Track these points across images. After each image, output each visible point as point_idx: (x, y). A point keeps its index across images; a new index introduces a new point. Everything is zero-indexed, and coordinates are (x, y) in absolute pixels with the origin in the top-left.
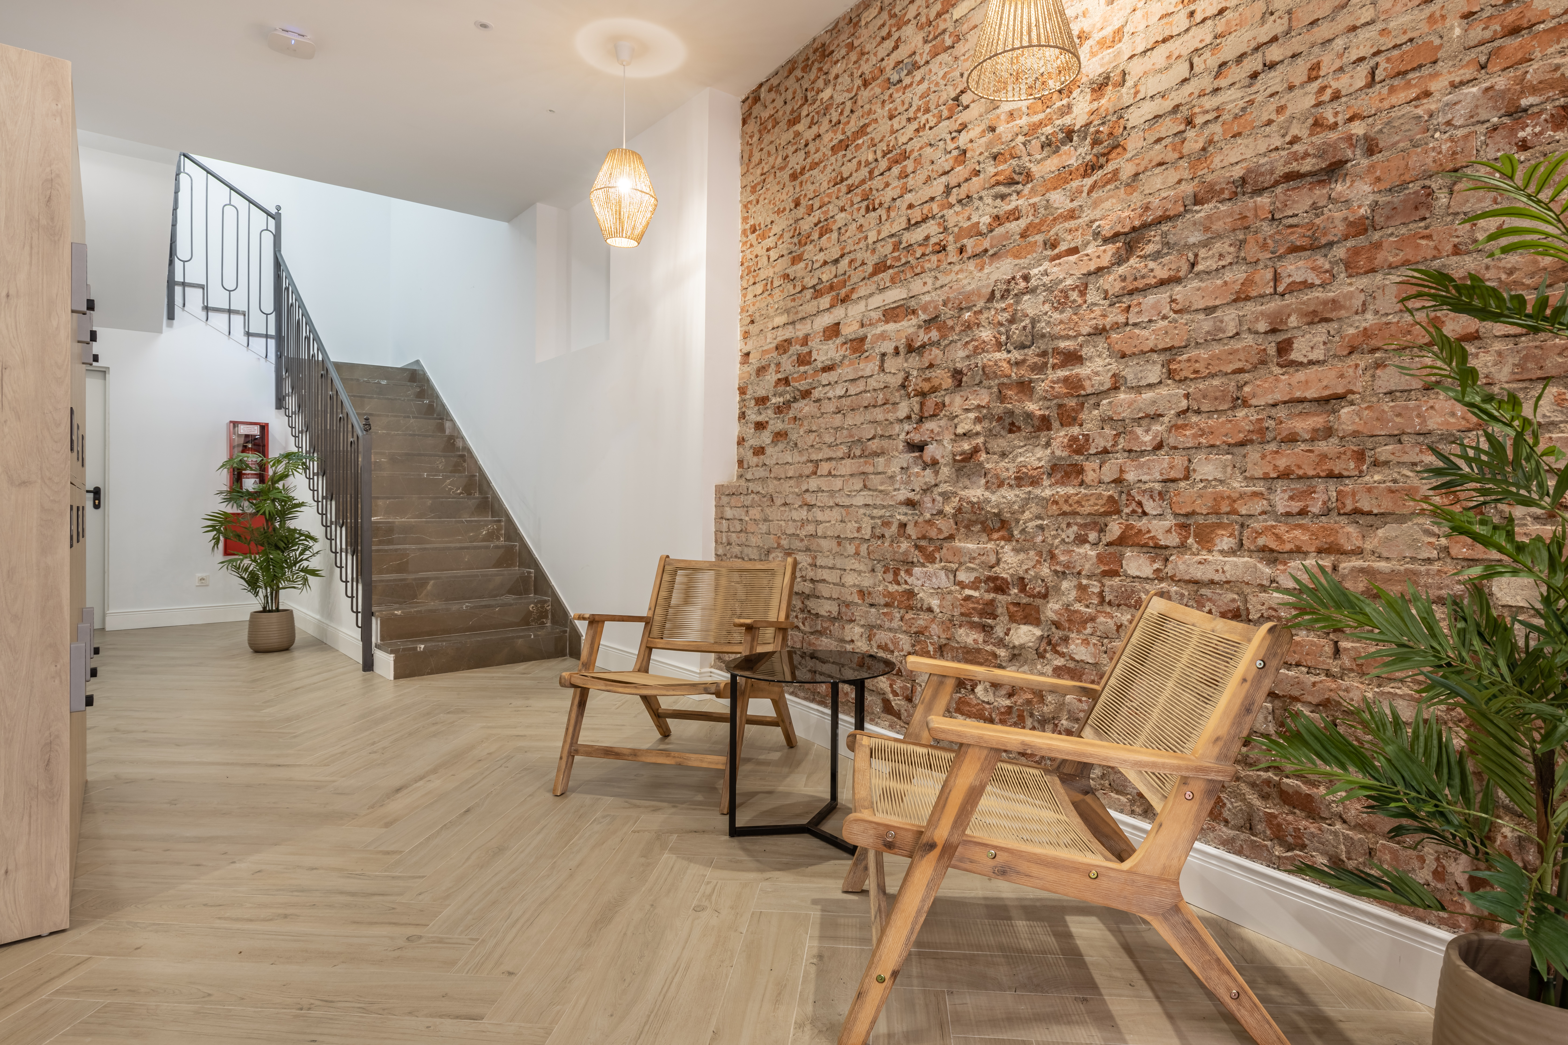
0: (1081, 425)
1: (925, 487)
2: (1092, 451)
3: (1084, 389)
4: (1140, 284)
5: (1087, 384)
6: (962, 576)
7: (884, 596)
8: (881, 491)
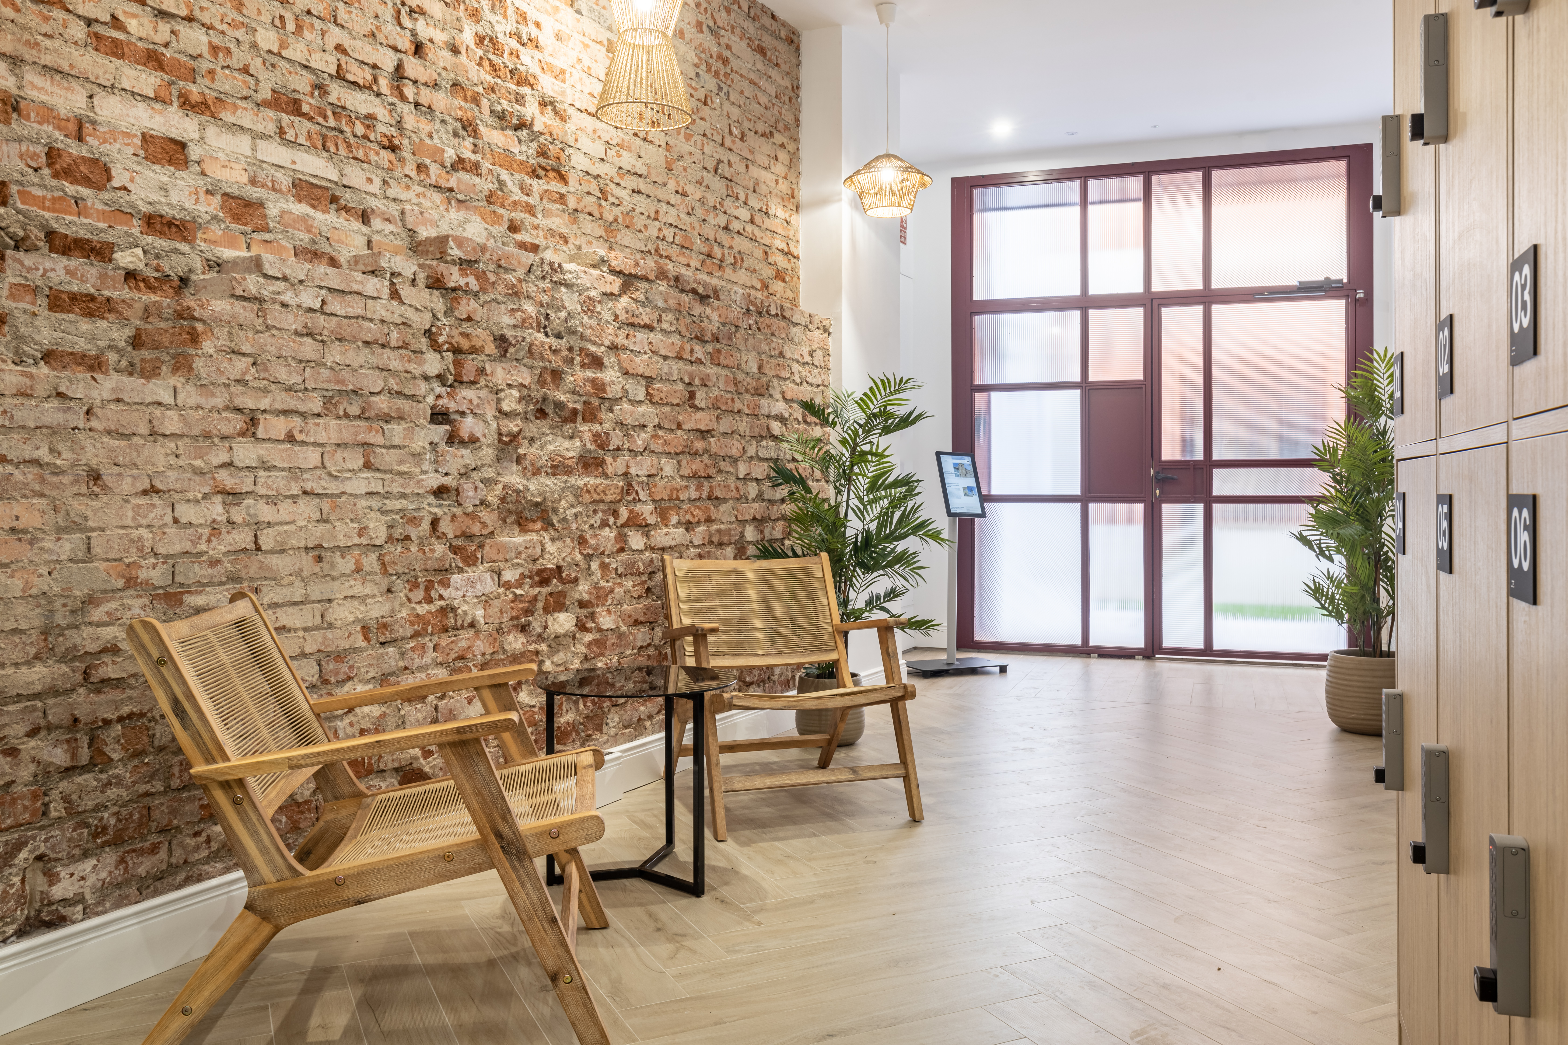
0: (601, 423)
1: (463, 471)
2: (611, 448)
3: (605, 392)
5: (608, 388)
7: (412, 624)
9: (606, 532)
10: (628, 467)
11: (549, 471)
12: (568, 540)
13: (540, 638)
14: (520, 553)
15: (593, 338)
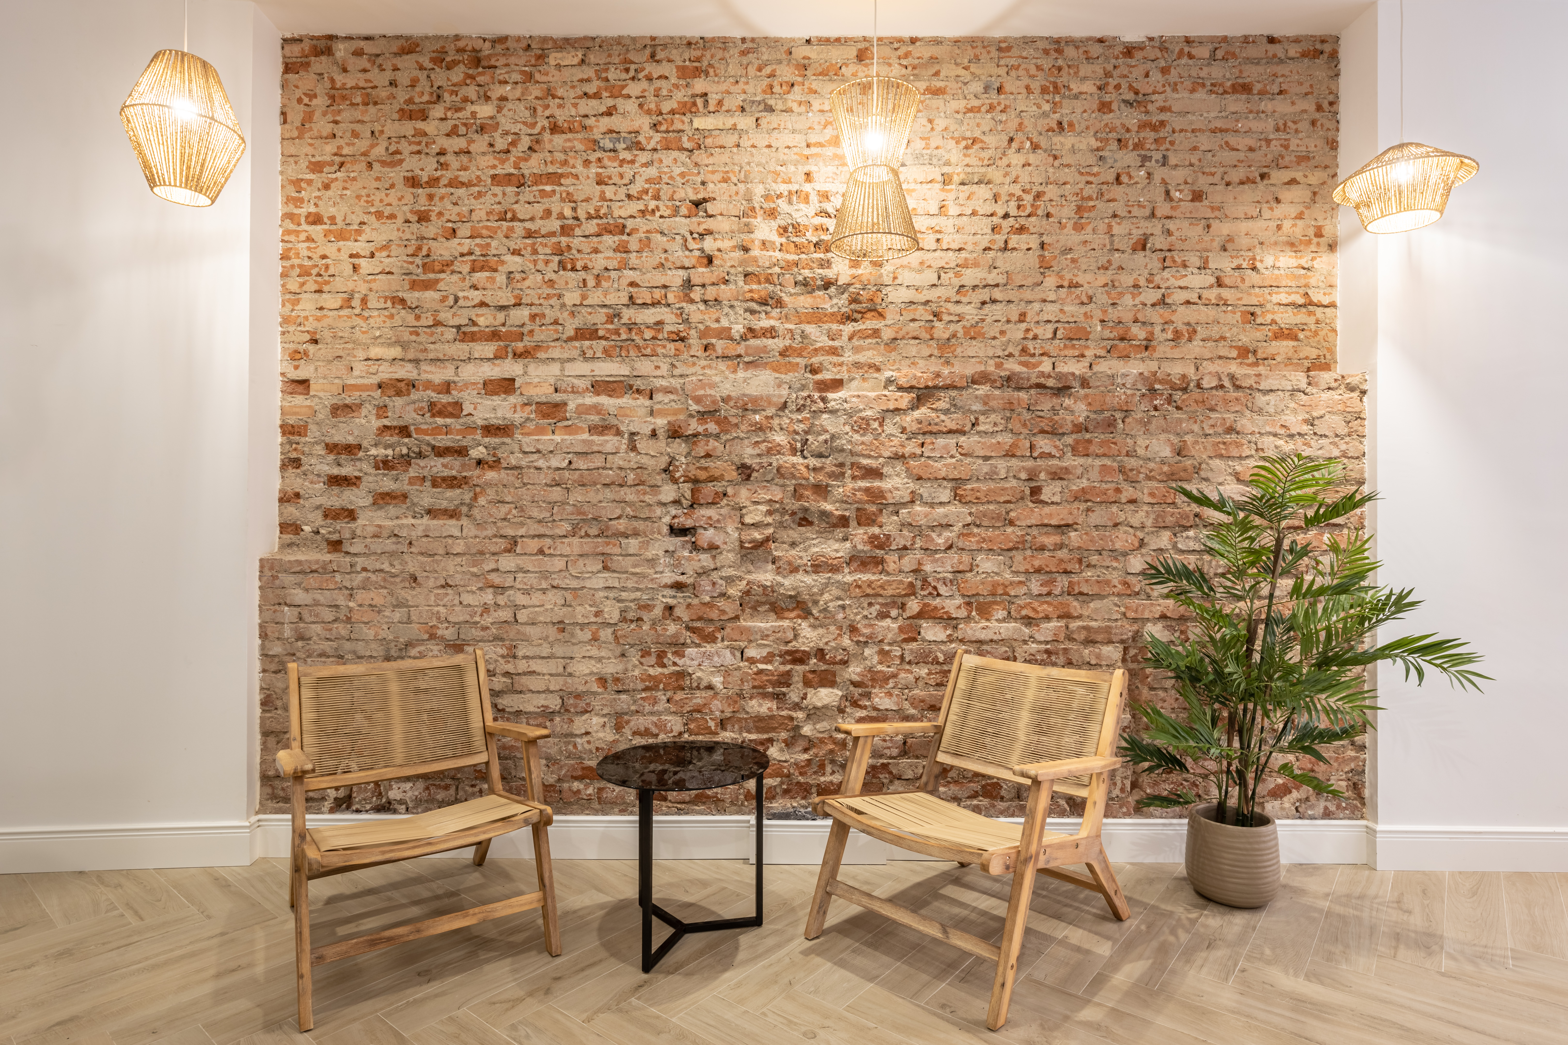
0: (881, 527)
1: (701, 571)
2: (893, 547)
3: (885, 499)
4: (935, 429)
5: (888, 495)
6: (751, 652)
7: (643, 680)
8: (633, 574)
9: (888, 622)
10: (920, 564)
11: (809, 569)
12: (832, 628)
13: (797, 706)
14: (767, 636)
15: (865, 452)
